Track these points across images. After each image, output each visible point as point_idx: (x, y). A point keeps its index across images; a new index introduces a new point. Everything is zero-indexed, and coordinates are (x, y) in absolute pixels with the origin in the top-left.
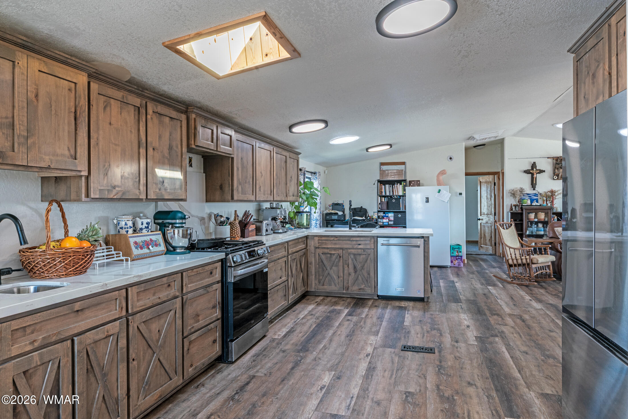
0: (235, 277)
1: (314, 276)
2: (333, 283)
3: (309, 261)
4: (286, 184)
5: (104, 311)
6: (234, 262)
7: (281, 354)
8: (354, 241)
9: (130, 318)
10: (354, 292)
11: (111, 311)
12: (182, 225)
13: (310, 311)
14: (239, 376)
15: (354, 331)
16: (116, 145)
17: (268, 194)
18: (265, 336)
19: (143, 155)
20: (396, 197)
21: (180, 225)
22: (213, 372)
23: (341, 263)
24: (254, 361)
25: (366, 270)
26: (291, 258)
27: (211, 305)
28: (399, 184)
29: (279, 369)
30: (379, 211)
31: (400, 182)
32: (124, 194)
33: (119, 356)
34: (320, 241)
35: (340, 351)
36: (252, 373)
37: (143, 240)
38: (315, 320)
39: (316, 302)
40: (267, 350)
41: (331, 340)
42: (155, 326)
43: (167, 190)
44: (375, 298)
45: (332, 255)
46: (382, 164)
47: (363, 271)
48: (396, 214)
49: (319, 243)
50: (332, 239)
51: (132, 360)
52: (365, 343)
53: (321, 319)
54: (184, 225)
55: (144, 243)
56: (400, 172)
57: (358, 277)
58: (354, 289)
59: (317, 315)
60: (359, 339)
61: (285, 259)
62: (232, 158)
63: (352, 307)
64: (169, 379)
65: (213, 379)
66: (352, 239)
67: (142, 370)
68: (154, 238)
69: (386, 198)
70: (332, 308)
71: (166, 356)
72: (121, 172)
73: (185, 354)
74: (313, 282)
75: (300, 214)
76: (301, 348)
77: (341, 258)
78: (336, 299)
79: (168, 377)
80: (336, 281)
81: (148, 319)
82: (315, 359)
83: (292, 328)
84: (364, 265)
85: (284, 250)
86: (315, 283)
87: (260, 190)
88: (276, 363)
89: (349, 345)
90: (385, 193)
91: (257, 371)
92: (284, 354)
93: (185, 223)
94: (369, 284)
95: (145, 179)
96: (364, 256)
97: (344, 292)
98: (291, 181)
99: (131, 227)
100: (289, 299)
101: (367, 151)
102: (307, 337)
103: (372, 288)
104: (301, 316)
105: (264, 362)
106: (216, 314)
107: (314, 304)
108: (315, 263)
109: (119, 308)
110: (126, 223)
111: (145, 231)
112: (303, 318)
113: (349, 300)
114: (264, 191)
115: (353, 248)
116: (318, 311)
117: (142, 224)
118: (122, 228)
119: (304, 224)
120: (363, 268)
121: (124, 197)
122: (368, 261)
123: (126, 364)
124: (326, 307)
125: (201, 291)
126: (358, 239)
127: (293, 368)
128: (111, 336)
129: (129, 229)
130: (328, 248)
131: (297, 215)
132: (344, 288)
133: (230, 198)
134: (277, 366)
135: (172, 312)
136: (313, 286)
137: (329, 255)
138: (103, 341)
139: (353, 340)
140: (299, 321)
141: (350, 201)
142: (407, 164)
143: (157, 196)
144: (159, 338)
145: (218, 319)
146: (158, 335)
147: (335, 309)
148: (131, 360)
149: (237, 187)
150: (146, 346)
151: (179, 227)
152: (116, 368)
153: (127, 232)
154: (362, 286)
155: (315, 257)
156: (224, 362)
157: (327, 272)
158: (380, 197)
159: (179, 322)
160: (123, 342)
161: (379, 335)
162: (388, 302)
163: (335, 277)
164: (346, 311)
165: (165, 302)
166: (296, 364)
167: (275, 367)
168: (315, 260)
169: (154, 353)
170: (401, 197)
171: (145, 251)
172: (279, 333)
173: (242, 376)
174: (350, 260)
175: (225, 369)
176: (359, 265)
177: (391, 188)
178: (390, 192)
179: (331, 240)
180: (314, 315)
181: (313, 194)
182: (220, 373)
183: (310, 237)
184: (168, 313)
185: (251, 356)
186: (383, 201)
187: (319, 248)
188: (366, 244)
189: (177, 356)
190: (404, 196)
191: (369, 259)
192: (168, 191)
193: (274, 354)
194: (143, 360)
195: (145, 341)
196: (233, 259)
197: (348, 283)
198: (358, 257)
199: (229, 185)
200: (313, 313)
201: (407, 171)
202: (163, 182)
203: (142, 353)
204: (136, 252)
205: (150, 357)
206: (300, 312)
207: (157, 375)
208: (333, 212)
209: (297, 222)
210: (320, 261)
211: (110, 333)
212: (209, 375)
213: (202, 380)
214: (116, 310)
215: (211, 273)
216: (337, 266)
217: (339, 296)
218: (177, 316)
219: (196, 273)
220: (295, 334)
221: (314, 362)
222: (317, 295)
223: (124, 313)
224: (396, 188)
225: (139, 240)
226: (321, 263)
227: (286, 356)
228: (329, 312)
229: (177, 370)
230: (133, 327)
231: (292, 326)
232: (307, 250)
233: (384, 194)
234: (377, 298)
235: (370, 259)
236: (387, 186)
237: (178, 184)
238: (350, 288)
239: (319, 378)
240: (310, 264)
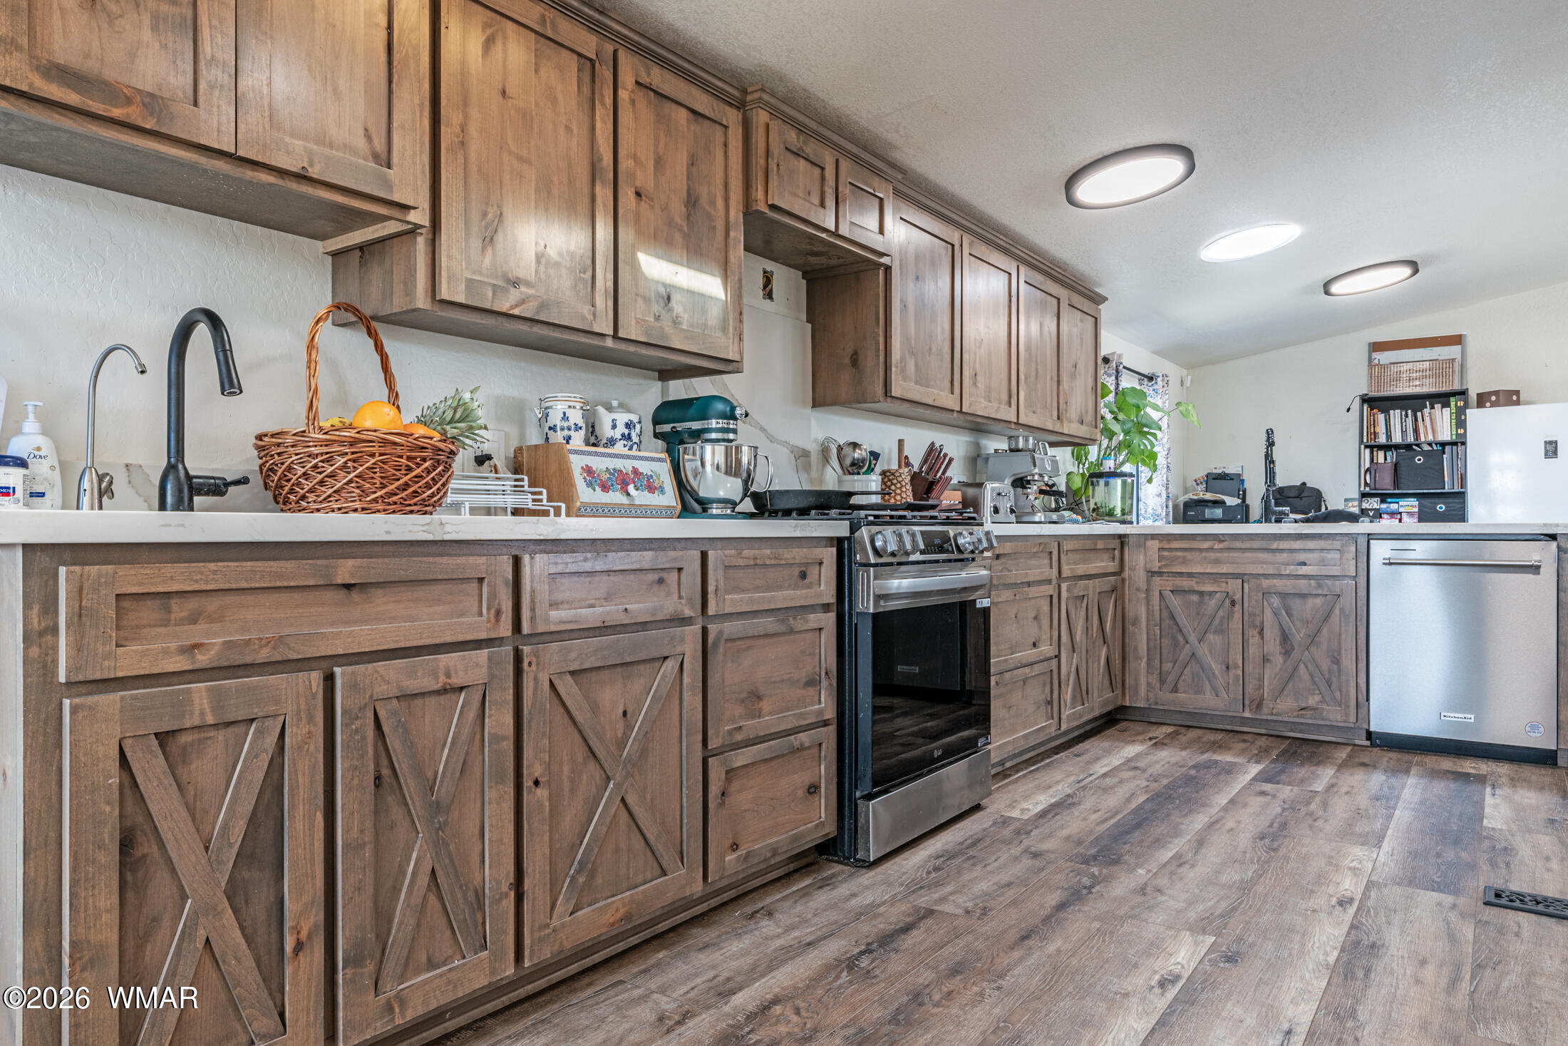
0: (879, 597)
1: (1145, 660)
2: (1207, 684)
3: (1130, 613)
4: (1058, 382)
5: (439, 609)
6: (877, 552)
7: (1027, 862)
8: (1282, 551)
9: (526, 649)
10: (1280, 718)
11: (462, 615)
12: (725, 436)
13: (1130, 760)
14: (884, 903)
15: (1283, 826)
16: (520, 159)
17: (1000, 402)
18: (977, 808)
19: (605, 205)
20: (1426, 448)
21: (719, 436)
22: (808, 881)
23: (1236, 624)
24: (936, 869)
25: (1324, 646)
26: (1069, 590)
27: (802, 675)
28: (1438, 406)
29: (1014, 903)
30: (1364, 495)
31: (1442, 398)
32: (543, 306)
33: (487, 759)
34: (1166, 554)
35: (1236, 877)
36: (924, 900)
37: (611, 467)
38: (1145, 783)
39: (1151, 739)
40: (980, 846)
41: (1200, 843)
42: (611, 696)
43: (680, 323)
44: (1357, 742)
45: (1207, 598)
46: (1377, 347)
47: (1313, 649)
48: (1427, 502)
49: (1161, 558)
50: (1206, 545)
51: (531, 783)
52: (1330, 864)
53: (1165, 782)
54: (731, 436)
55: (613, 475)
56: (1442, 368)
57: (1296, 669)
58: (1284, 707)
59: (1150, 771)
60: (1304, 850)
61: (1050, 590)
62: (888, 269)
63: (1274, 761)
64: (658, 871)
65: (803, 900)
66: (1274, 546)
67: (568, 821)
68: (644, 467)
69: (1389, 454)
70: (1205, 756)
71: (649, 798)
72: (537, 244)
73: (711, 805)
74: (1143, 680)
75: (1102, 482)
76: (1093, 851)
77: (1238, 608)
78: (1219, 736)
79: (655, 865)
80: (1220, 681)
81: (587, 666)
82: (1142, 890)
83: (1068, 796)
84: (1319, 630)
85: (1047, 561)
86: (1148, 684)
87: (975, 384)
88: (1009, 885)
89: (1268, 862)
90: (1389, 436)
91: (943, 900)
92: (1037, 863)
93: (735, 431)
94: (1338, 694)
95: (610, 276)
96: (1319, 601)
97: (1247, 714)
98: (1073, 376)
99: (578, 428)
100: (1064, 717)
101: (1327, 293)
102: (1116, 825)
103: (1347, 706)
104: (1100, 768)
105: (967, 877)
106: (817, 707)
107: (1142, 742)
108: (1148, 620)
109: (489, 609)
110: (564, 413)
111: (620, 448)
112: (1105, 775)
113: (1263, 742)
114: (989, 390)
115: (1280, 576)
116: (1158, 762)
117: (614, 427)
118: (552, 428)
119: (1114, 509)
120: (1313, 640)
121: (542, 317)
122: (1335, 617)
123: (510, 790)
124: (1184, 753)
125: (768, 623)
126: (1297, 545)
127: (1061, 906)
128: (462, 688)
129: (572, 433)
130: (1190, 575)
131: (1092, 484)
132: (1247, 702)
133: (880, 390)
134: (1011, 894)
135: (670, 666)
136: (1142, 692)
137: (1195, 598)
138: (432, 701)
139: (1282, 851)
140: (1091, 782)
141: (1270, 433)
142: (1472, 343)
143: (647, 334)
144: (626, 737)
145: (825, 723)
146: (620, 726)
147: (1216, 762)
148: (528, 783)
149: (903, 359)
150: (581, 754)
151: (718, 441)
152: (478, 796)
153: (568, 439)
154: (1313, 701)
155: (1148, 603)
156: (844, 861)
157: (1187, 651)
158: (1368, 451)
159: (693, 700)
160: (500, 720)
161: (1386, 846)
162: (1407, 757)
163: (1216, 668)
164: (1255, 769)
165: (644, 626)
166: (1075, 897)
167: (1003, 894)
168: (1148, 609)
169: (608, 779)
170: (1448, 448)
171: (616, 497)
172: (1025, 806)
173: (892, 905)
174: (1268, 614)
175: (845, 881)
176: (1298, 632)
177: (1410, 420)
178: (1404, 432)
179: (1201, 550)
180: (1144, 771)
181: (1144, 421)
182: (829, 888)
183: (1131, 540)
184: (657, 664)
185: (930, 857)
186: (1381, 460)
187: (1160, 574)
188: (1323, 563)
189: (685, 804)
190: (1459, 442)
191: (1337, 611)
192: (684, 327)
193: (1004, 858)
194: (573, 791)
195: (576, 732)
196: (872, 542)
197: (1261, 687)
198: (1296, 604)
199: (878, 350)
200: (1141, 764)
201: (1470, 362)
202: (669, 298)
203: (566, 769)
204: (585, 494)
205: (594, 789)
206: (1098, 759)
207: (617, 850)
208: (1209, 496)
209: (1092, 506)
210: (1165, 614)
211: (457, 681)
212: (794, 889)
213: (769, 900)
214: (481, 614)
215: (803, 575)
216: (1221, 631)
217: (1229, 727)
218: (686, 680)
219: (752, 562)
220: (1076, 813)
221: (1139, 899)
222: (1153, 720)
223: (505, 629)
224: (1427, 419)
225: (599, 464)
226: (1167, 622)
227: (1042, 869)
228: (1194, 767)
229: (685, 848)
230: (536, 679)
231: (1069, 791)
232: (1123, 580)
233: (1382, 439)
234: (1368, 743)
235: (1342, 610)
236: (1396, 415)
237: (715, 313)
238: (1268, 704)
239: (1155, 947)
240: (1133, 624)
